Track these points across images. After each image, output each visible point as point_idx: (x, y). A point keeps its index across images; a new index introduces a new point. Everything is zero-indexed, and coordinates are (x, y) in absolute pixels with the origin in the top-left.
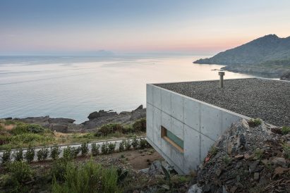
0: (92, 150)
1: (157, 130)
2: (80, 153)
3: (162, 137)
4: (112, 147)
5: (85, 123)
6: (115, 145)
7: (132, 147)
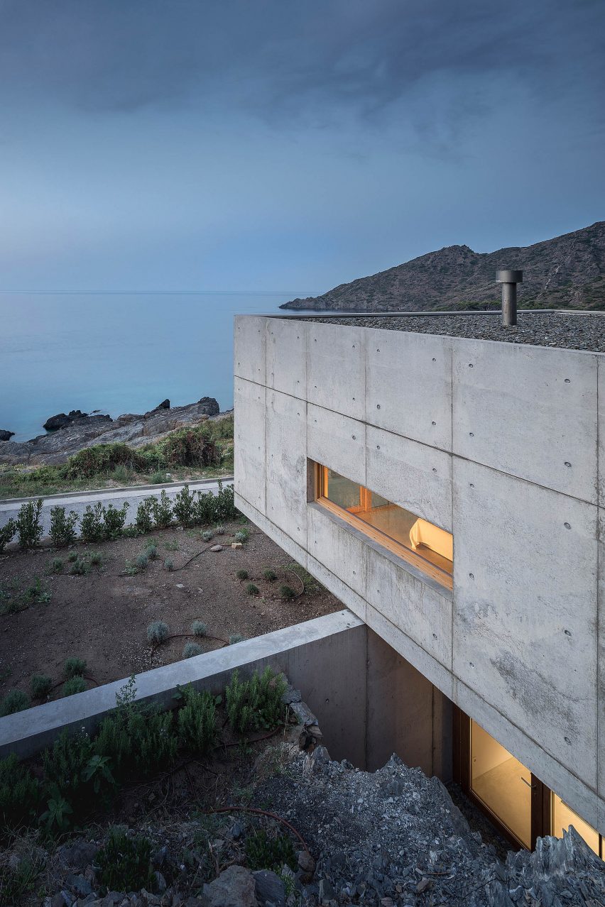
0: (54, 530)
1: (284, 473)
2: (15, 539)
3: (310, 500)
4: (114, 519)
5: (35, 441)
6: (123, 514)
7: (175, 518)
